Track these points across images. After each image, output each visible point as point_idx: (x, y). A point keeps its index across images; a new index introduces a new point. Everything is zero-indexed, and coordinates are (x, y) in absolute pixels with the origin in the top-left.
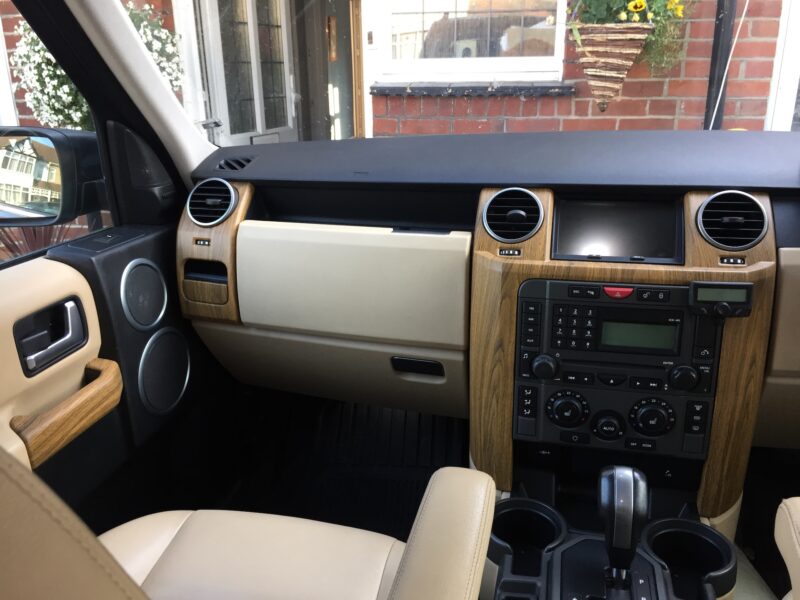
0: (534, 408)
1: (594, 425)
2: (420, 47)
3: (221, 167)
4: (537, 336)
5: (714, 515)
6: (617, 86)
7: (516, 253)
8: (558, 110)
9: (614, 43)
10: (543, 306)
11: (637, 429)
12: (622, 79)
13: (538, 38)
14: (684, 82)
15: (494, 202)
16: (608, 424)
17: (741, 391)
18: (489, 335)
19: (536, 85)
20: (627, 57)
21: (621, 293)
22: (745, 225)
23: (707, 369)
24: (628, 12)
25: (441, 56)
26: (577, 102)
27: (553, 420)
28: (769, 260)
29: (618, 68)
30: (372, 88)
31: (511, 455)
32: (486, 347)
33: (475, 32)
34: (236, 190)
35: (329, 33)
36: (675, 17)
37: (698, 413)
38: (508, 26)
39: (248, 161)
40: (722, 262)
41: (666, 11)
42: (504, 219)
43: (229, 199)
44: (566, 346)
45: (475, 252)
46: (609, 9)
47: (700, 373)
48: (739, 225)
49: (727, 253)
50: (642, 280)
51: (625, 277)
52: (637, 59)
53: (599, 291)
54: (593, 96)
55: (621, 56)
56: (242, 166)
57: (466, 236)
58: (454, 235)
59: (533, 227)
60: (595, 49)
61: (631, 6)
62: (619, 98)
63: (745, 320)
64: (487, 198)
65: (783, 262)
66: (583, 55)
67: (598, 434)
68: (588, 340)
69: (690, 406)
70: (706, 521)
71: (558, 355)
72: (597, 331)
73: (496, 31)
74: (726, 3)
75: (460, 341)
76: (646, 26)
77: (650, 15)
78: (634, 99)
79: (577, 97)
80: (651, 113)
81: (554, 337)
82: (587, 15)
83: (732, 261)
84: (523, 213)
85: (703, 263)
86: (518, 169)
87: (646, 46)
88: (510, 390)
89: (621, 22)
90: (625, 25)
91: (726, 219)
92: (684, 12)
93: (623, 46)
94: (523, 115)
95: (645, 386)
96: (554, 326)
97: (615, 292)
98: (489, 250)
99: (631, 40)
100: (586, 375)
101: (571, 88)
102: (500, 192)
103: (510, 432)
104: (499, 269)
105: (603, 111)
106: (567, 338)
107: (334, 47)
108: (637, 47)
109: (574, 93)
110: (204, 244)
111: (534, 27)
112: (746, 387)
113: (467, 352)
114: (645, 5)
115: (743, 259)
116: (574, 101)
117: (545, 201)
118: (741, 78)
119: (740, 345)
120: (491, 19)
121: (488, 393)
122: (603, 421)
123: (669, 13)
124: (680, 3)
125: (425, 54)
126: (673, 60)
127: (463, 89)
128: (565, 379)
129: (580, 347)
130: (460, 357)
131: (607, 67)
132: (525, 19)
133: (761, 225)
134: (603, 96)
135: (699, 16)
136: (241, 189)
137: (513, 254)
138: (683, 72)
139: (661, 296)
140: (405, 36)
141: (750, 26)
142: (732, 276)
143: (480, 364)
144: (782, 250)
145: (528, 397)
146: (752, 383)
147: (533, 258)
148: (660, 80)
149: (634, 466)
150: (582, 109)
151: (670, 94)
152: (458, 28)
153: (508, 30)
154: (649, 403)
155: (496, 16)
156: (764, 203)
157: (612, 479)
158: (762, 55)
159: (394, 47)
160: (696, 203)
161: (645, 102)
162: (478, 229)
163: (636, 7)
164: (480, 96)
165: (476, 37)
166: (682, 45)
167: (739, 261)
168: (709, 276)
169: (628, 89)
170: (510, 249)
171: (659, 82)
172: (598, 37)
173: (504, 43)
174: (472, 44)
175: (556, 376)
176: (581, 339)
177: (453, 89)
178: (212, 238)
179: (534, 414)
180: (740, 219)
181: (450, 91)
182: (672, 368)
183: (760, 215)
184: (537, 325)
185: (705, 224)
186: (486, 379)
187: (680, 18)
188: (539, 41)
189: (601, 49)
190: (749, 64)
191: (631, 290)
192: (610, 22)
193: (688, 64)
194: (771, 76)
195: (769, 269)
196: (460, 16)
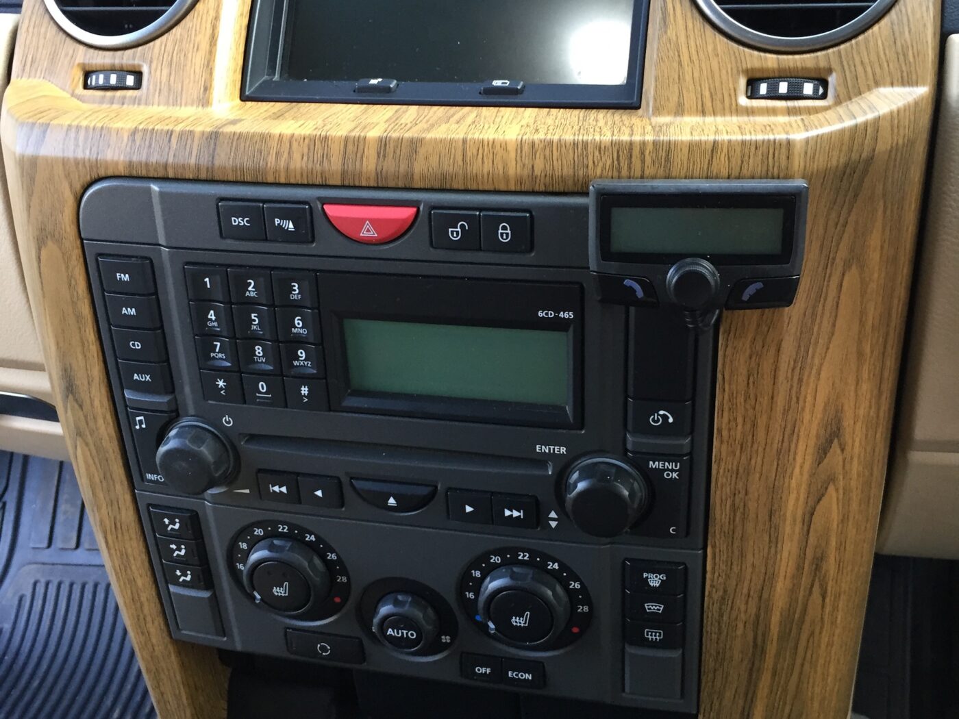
0: (199, 565)
1: (364, 614)
4: (159, 362)
7: (130, 80)
21: (375, 222)
23: (671, 470)
28: (907, 80)
37: (655, 595)
40: (753, 94)
44: (242, 394)
47: (652, 480)
49: (771, 61)
50: (444, 177)
51: (389, 166)
69: (632, 573)
71: (228, 419)
81: (204, 367)
83: (783, 88)
85: (690, 99)
88: (128, 517)
95: (492, 517)
96: (200, 334)
97: (359, 222)
100: (316, 481)
106: (241, 373)
115: (822, 81)
122: (385, 610)
129: (284, 399)
137: (121, 87)
139: (504, 233)
145: (177, 537)
147: (175, 98)
154: (510, 563)
167: (808, 88)
170: (113, 70)
175: (235, 480)
176: (282, 375)
179: (204, 582)
182: (566, 466)
191: (408, 212)
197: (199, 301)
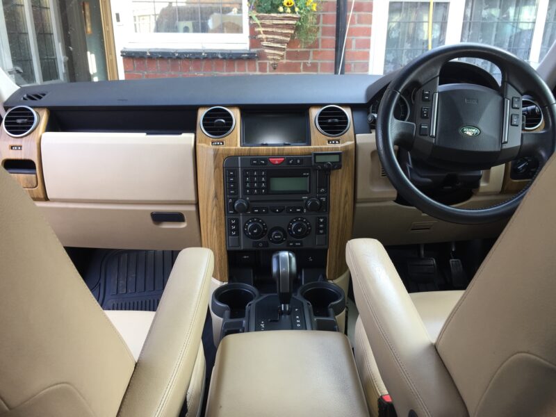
0: (237, 230)
1: (270, 236)
2: (153, 26)
3: (24, 99)
4: (236, 188)
5: (335, 278)
6: (281, 53)
8: (248, 68)
9: (277, 26)
10: (238, 172)
11: (292, 235)
12: (284, 48)
13: (232, 21)
14: (321, 51)
15: (206, 115)
16: (277, 234)
17: (342, 209)
18: (209, 190)
19: (233, 52)
20: (286, 35)
21: (278, 161)
22: (339, 123)
23: (324, 199)
24: (284, 7)
25: (169, 32)
26: (259, 63)
27: (248, 236)
28: (351, 141)
29: (281, 42)
30: (122, 52)
31: (226, 260)
32: (208, 199)
33: (190, 16)
34: (37, 113)
35: (85, 13)
36: (312, 10)
37: (321, 223)
38: (212, 13)
39: (44, 95)
40: (329, 143)
41: (306, 7)
42: (212, 125)
43: (33, 119)
44: (252, 193)
45: (197, 144)
46: (272, 4)
47: (321, 201)
48: (336, 123)
49: (331, 138)
50: (288, 153)
51: (280, 152)
52: (292, 36)
53: (266, 160)
54: (268, 59)
55: (282, 34)
56: (40, 98)
57: (192, 136)
58: (185, 135)
59: (229, 129)
60: (266, 29)
61: (285, 3)
62: (285, 61)
63: (340, 171)
64: (202, 113)
65: (358, 141)
66: (259, 33)
67: (272, 241)
68: (263, 188)
69: (318, 220)
70: (331, 281)
71: (248, 199)
72: (268, 183)
73: (204, 16)
74: (342, 3)
75: (193, 198)
76: (295, 16)
77: (297, 9)
78: (294, 61)
79: (259, 60)
80: (304, 71)
81: (245, 188)
82: (260, 8)
83: (333, 142)
84: (223, 121)
85: (319, 143)
86: (219, 97)
87: (297, 28)
88: (223, 222)
89: (281, 13)
90: (282, 15)
91: (330, 121)
92: (317, 8)
93: (283, 28)
94: (227, 71)
95: (295, 212)
96: (245, 183)
97: (275, 161)
98: (205, 143)
99: (287, 24)
100: (263, 208)
101: (254, 54)
102: (209, 109)
103: (225, 246)
104: (212, 153)
105: (275, 69)
106: (252, 189)
107: (89, 24)
108: (291, 29)
109: (257, 57)
110: (17, 149)
111: (229, 14)
112: (344, 208)
113: (197, 204)
114: (293, 3)
115: (339, 141)
116: (257, 62)
117: (235, 114)
118: (353, 49)
119: (339, 184)
120: (201, 8)
121: (211, 225)
122: (274, 233)
123: (308, 8)
124: (314, 2)
125: (157, 30)
126: (313, 38)
127: (186, 53)
128: (253, 212)
129: (260, 193)
130: (193, 208)
131: (274, 41)
132: (223, 9)
133: (346, 123)
134: (274, 59)
135: (327, 11)
136: (40, 113)
137: (220, 145)
138: (320, 45)
139: (298, 161)
140: (141, 18)
141: (356, 18)
142: (332, 149)
143: (205, 210)
144: (357, 135)
145: (233, 224)
146: (347, 206)
147: (230, 145)
148: (308, 50)
149: (289, 250)
150: (263, 68)
151: (314, 59)
152: (179, 13)
153: (212, 15)
154: (297, 220)
155: (203, 6)
156: (348, 112)
157: (278, 258)
158: (363, 35)
159: (135, 25)
160: (315, 113)
161: (300, 63)
162: (198, 131)
163: (288, 4)
164: (197, 59)
165: (191, 19)
166: (318, 28)
167: (337, 142)
168: (321, 149)
169: (289, 55)
170: (218, 142)
171: (307, 51)
172: (268, 22)
173: (210, 23)
174: (189, 24)
175: (247, 210)
176: (259, 189)
177: (179, 53)
178: (23, 145)
179: (238, 234)
180: (336, 120)
181: (177, 55)
182: (307, 200)
183: (346, 118)
184: (236, 182)
185: (320, 123)
186: (209, 217)
187: (315, 12)
188: (233, 24)
189: (270, 30)
190: (357, 41)
191: (283, 159)
192: (273, 12)
193: (323, 40)
194: (369, 48)
195: (350, 145)
196: (180, 5)
197: (244, 176)
